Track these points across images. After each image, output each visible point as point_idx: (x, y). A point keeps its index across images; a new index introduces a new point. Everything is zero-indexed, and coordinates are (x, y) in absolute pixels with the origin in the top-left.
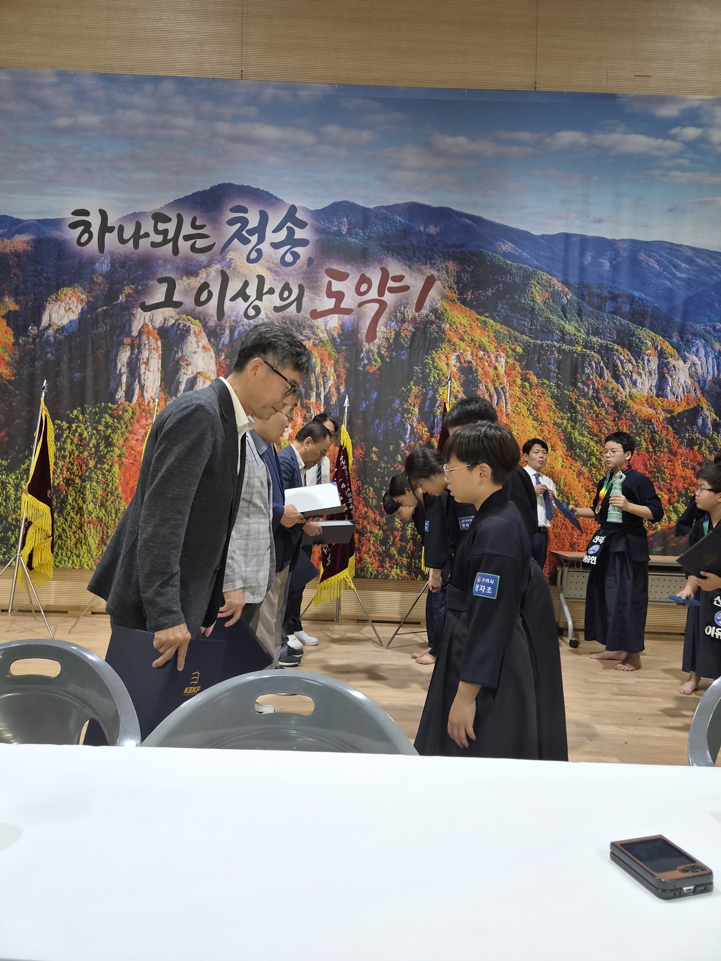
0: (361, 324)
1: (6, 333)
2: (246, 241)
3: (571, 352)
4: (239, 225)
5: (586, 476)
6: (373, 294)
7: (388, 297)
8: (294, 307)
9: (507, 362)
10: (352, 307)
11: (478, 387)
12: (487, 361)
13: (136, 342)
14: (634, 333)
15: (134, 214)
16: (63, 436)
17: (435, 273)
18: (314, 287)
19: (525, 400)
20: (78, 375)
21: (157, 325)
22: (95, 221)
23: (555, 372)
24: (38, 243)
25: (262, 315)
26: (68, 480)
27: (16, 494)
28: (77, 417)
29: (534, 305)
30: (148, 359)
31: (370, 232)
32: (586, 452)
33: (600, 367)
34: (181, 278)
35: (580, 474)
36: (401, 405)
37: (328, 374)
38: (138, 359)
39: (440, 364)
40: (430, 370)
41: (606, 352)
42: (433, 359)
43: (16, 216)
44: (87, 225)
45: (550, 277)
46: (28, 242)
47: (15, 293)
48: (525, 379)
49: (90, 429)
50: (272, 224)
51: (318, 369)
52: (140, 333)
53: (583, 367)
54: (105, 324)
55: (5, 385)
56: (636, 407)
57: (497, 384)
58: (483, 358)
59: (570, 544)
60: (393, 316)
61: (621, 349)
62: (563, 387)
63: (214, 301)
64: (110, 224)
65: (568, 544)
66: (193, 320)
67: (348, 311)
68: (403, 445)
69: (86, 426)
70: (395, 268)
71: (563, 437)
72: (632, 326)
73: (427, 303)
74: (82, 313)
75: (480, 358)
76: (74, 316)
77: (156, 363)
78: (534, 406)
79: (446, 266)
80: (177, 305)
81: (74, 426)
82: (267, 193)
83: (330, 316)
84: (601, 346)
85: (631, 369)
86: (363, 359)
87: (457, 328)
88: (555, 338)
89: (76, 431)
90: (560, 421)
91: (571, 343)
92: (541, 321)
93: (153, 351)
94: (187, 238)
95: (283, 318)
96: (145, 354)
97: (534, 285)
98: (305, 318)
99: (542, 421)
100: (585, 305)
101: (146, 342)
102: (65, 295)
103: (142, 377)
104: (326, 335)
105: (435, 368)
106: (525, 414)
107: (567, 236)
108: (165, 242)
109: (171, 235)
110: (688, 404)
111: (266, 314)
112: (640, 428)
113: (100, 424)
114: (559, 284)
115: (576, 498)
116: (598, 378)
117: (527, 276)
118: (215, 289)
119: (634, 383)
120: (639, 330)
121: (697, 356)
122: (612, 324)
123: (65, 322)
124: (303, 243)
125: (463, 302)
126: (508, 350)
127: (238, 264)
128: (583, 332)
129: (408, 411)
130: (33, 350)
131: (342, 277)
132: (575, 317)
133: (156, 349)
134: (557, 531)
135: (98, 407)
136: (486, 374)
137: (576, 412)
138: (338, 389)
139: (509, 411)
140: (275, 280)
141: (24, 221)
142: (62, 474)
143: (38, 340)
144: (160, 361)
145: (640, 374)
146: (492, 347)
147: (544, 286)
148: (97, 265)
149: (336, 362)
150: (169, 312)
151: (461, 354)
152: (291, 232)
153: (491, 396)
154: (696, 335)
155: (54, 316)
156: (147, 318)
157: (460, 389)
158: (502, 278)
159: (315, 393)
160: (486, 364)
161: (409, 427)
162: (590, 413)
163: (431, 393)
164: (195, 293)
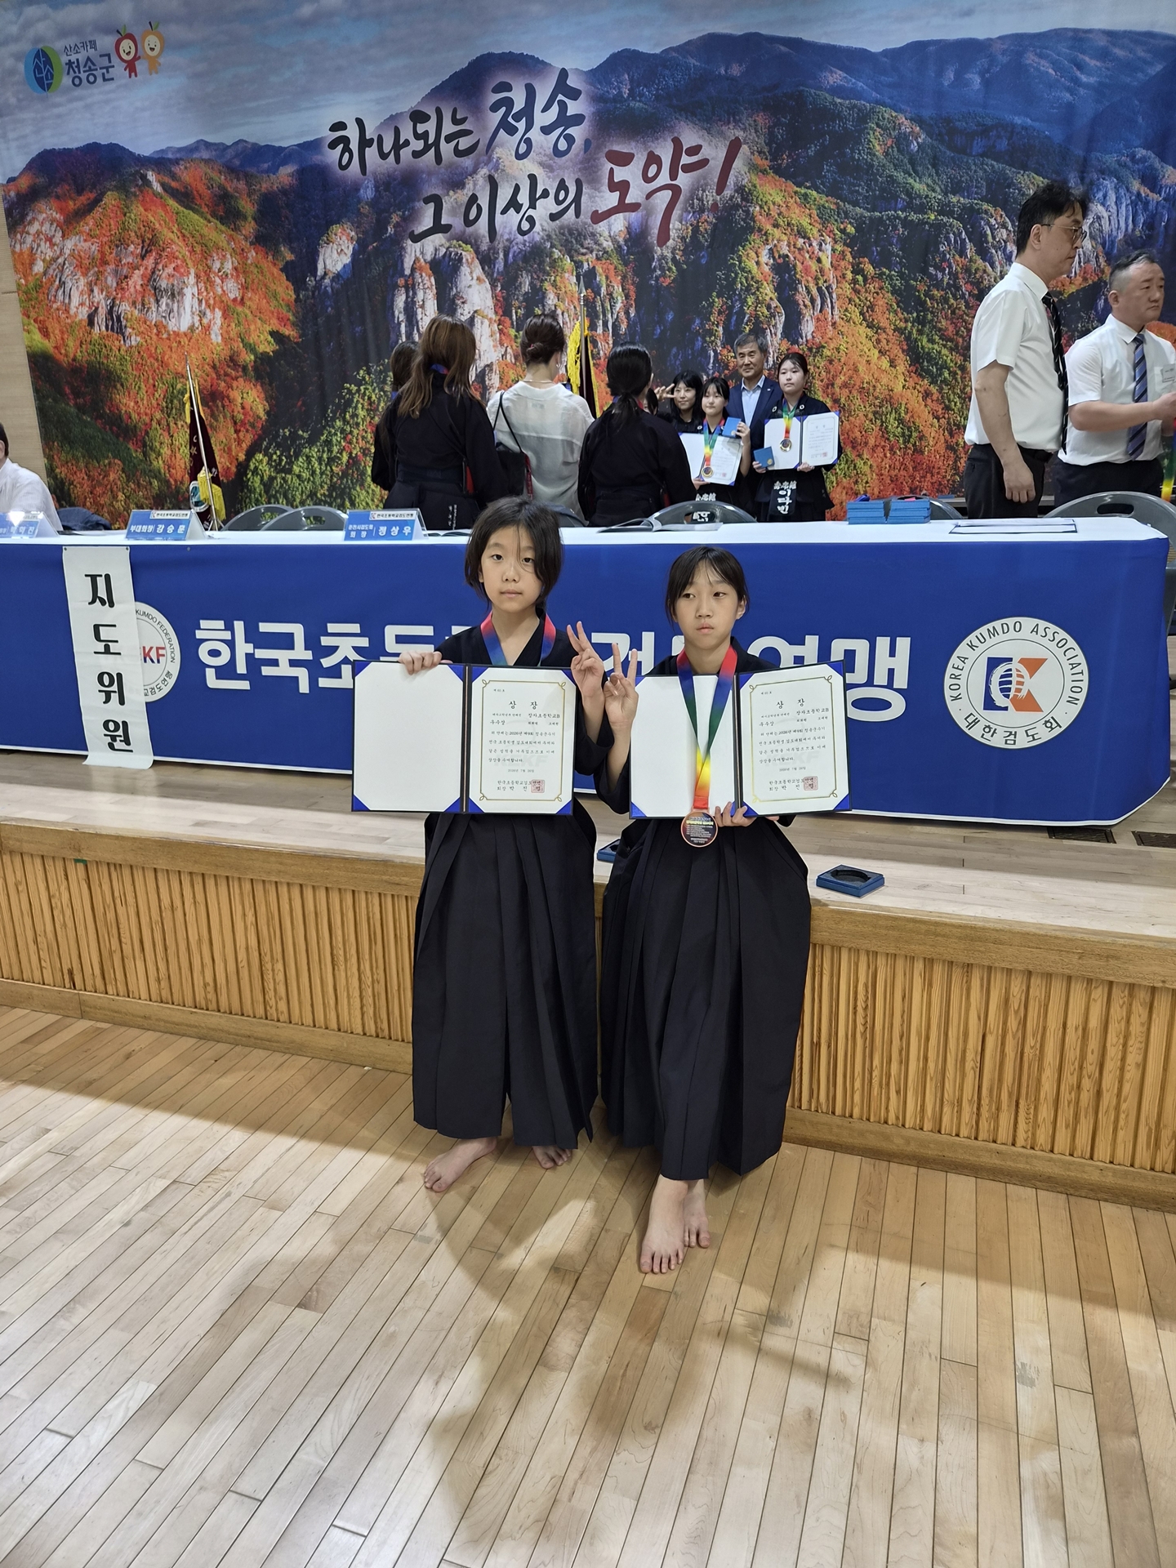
0: (651, 223)
1: (287, 288)
2: (512, 131)
3: (922, 223)
4: (503, 109)
5: (935, 397)
6: (664, 178)
7: (682, 179)
8: (572, 211)
9: (834, 250)
10: (639, 201)
11: (796, 289)
12: (808, 252)
13: (410, 282)
14: (1012, 182)
15: (392, 118)
17: (740, 134)
18: (593, 179)
19: (857, 301)
20: (358, 329)
21: (429, 258)
22: (353, 133)
23: (897, 256)
24: (300, 174)
25: (537, 228)
29: (872, 159)
30: (423, 301)
31: (657, 90)
32: (936, 364)
33: (961, 239)
34: (448, 195)
35: (927, 395)
36: (702, 325)
37: (615, 295)
38: (414, 303)
39: (748, 263)
40: (737, 274)
41: (971, 217)
42: (740, 258)
43: (277, 144)
44: (345, 140)
45: (894, 114)
46: (293, 175)
47: (289, 240)
48: (857, 271)
49: (377, 391)
50: (540, 103)
51: (603, 290)
52: (413, 269)
53: (937, 244)
54: (377, 264)
55: (293, 348)
57: (821, 282)
58: (803, 249)
59: (911, 488)
60: (689, 206)
61: (992, 210)
62: (909, 276)
63: (484, 217)
64: (368, 136)
65: (907, 489)
66: (464, 245)
67: (635, 207)
68: (705, 378)
70: (689, 138)
71: (905, 347)
72: (1010, 171)
73: (731, 181)
74: (354, 255)
75: (799, 249)
76: (347, 260)
77: (432, 305)
78: (868, 307)
79: (755, 121)
80: (446, 229)
81: (362, 388)
82: (533, 57)
83: (613, 217)
84: (964, 208)
85: (1005, 237)
86: (654, 270)
87: (769, 209)
88: (900, 206)
89: (364, 394)
90: (902, 325)
91: (922, 209)
92: (881, 183)
93: (427, 291)
94: (449, 139)
95: (561, 227)
96: (420, 295)
97: (872, 129)
98: (586, 223)
99: (879, 328)
100: (943, 149)
101: (420, 280)
102: (336, 235)
103: (420, 324)
104: (610, 243)
105: (743, 270)
106: (856, 320)
107: (918, 47)
108: (427, 148)
109: (431, 141)
110: (1085, 279)
111: (541, 225)
114: (907, 123)
115: (921, 428)
116: (957, 257)
117: (863, 117)
118: (484, 202)
120: (1019, 176)
121: (1103, 204)
122: (981, 173)
123: (339, 267)
124: (578, 119)
125: (778, 171)
126: (836, 232)
127: (507, 163)
128: (938, 189)
129: (711, 333)
130: (314, 305)
131: (624, 160)
132: (928, 169)
133: (431, 288)
134: (893, 473)
135: (382, 365)
136: (807, 270)
137: (926, 310)
138: (627, 313)
139: (836, 318)
140: (549, 177)
141: (285, 148)
143: (317, 293)
144: (436, 301)
146: (815, 231)
147: (885, 129)
148: (362, 191)
149: (624, 277)
150: (438, 239)
151: (775, 246)
152: (563, 107)
153: (813, 301)
154: (1104, 172)
155: (328, 262)
156: (418, 250)
157: (774, 296)
158: (828, 126)
159: (601, 322)
160: (807, 256)
161: (712, 354)
162: (943, 309)
163: (738, 305)
164: (463, 210)
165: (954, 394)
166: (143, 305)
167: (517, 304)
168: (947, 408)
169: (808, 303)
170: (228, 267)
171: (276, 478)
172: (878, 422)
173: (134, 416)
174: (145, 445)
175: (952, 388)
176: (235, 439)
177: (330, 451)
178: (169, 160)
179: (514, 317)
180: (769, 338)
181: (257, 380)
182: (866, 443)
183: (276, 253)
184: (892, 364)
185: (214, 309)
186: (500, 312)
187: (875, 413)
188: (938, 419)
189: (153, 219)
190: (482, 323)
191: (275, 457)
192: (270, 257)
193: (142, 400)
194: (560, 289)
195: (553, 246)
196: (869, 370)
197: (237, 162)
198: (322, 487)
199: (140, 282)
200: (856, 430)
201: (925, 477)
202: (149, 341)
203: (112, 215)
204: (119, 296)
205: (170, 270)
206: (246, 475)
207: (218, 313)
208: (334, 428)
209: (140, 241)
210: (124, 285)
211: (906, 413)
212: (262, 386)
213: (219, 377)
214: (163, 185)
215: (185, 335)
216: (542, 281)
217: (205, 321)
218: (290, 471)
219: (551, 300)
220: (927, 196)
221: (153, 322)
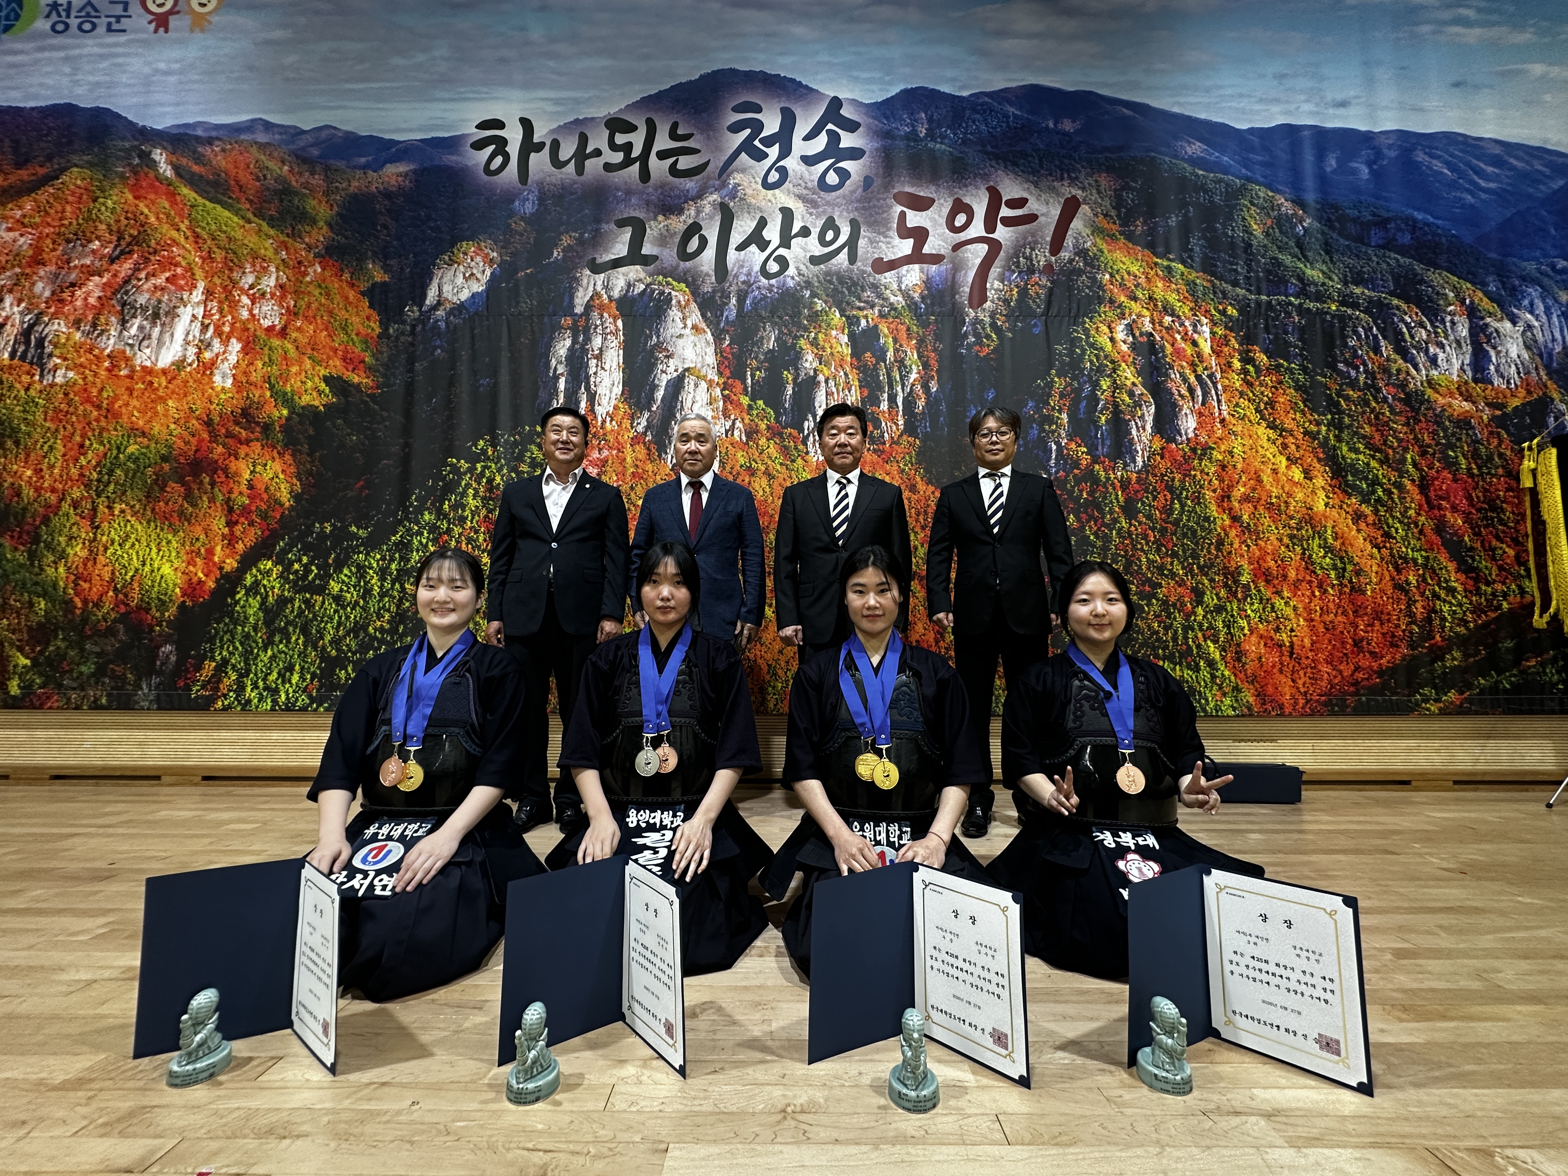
0: (960, 279)
1: (368, 318)
2: (760, 156)
3: (1321, 313)
4: (748, 131)
6: (977, 229)
7: (1002, 233)
8: (843, 256)
9: (1213, 333)
10: (942, 252)
11: (1168, 376)
12: (1179, 332)
13: (582, 323)
14: (1422, 278)
15: (577, 122)
16: (459, 485)
17: (1079, 193)
18: (876, 222)
19: (1251, 395)
20: (485, 382)
21: (616, 294)
22: (514, 136)
23: (1296, 347)
24: (420, 175)
25: (791, 271)
27: (382, 586)
28: (484, 451)
29: (1249, 238)
30: (601, 349)
31: (965, 133)
32: (1366, 479)
33: (1372, 335)
34: (655, 219)
35: (1358, 517)
36: (1038, 409)
37: (907, 363)
38: (584, 351)
39: (1098, 338)
40: (1084, 351)
41: (1380, 311)
42: (1086, 332)
43: (387, 136)
44: (502, 142)
45: (1270, 194)
46: (406, 175)
47: (383, 256)
48: (1247, 360)
49: (505, 471)
50: (802, 128)
51: (890, 355)
52: (589, 307)
53: (1344, 338)
54: (530, 296)
55: (364, 402)
56: (1441, 401)
57: (1200, 369)
58: (1172, 328)
60: (1013, 264)
61: (1404, 306)
62: (1314, 370)
63: (710, 253)
64: (536, 139)
66: (675, 283)
67: (936, 259)
69: (499, 465)
70: (1011, 189)
71: (1321, 456)
72: (1418, 268)
73: (1069, 242)
74: (493, 282)
75: (1167, 328)
76: (478, 288)
77: (614, 357)
78: (1266, 404)
79: (1096, 181)
81: (479, 466)
82: (793, 81)
83: (905, 268)
84: (1370, 301)
85: (1425, 337)
86: (966, 336)
87: (1122, 279)
88: (1291, 291)
89: (482, 475)
90: (1313, 428)
91: (1319, 297)
92: (1265, 264)
93: (609, 337)
94: (663, 155)
95: (828, 273)
96: (597, 342)
97: (1245, 206)
98: (864, 272)
99: (1283, 430)
100: (1335, 236)
101: (599, 322)
102: (465, 254)
103: (592, 379)
104: (900, 299)
105: (1092, 346)
106: (1252, 418)
107: (1290, 130)
108: (628, 162)
109: (636, 152)
110: (1529, 392)
111: (797, 268)
112: (1453, 434)
113: (523, 462)
114: (1288, 204)
115: (1356, 559)
116: (1372, 354)
117: (1233, 195)
118: (712, 235)
119: (1433, 361)
120: (1430, 273)
121: (1531, 312)
122: (1384, 266)
123: (465, 295)
124: (855, 154)
125: (1130, 237)
126: (1214, 312)
127: (749, 191)
128: (1336, 279)
129: (1050, 420)
130: (412, 345)
131: (921, 204)
132: (1321, 255)
133: (615, 334)
135: (519, 434)
136: (1178, 353)
137: (1341, 412)
138: (926, 387)
139: (1225, 413)
140: (811, 214)
141: (401, 142)
143: (419, 329)
144: (622, 352)
145: (1442, 346)
146: (1186, 309)
147: (1262, 208)
148: (517, 203)
149: (921, 342)
150: (635, 272)
151: (1134, 321)
152: (834, 138)
153: (1191, 390)
154: (1526, 279)
155: (447, 288)
156: (599, 283)
157: (1138, 381)
158: (1191, 197)
159: (886, 395)
160: (1178, 337)
161: (1054, 447)
162: (1364, 412)
163: (1088, 388)
164: (677, 239)
165: (1393, 517)
166: (94, 326)
167: (754, 363)
168: (1387, 535)
169: (1184, 392)
170: (269, 282)
171: (292, 600)
172: (1298, 549)
173: (28, 493)
174: (36, 539)
175: (1390, 510)
176: (224, 536)
177: (405, 559)
178: (198, 139)
179: (749, 381)
180: (1134, 432)
181: (286, 446)
182: (1285, 577)
183: (359, 270)
184: (1308, 474)
185: (228, 338)
186: (727, 373)
187: (1291, 537)
188: (1376, 546)
189: (146, 211)
190: (696, 386)
191: (296, 566)
192: (347, 276)
193: (51, 467)
194: (823, 349)
195: (814, 295)
196: (1277, 481)
197: (315, 152)
198: (379, 616)
199: (98, 293)
200: (1269, 558)
201: (1372, 625)
202: (90, 378)
203: (70, 198)
204: (52, 310)
205: (160, 280)
206: (233, 593)
207: (235, 346)
208: (417, 523)
209: (114, 238)
210: (66, 295)
211: (1335, 539)
212: (293, 455)
213: (214, 437)
214: (176, 168)
215: (164, 372)
216: (796, 338)
217: (207, 355)
218: (321, 590)
219: (809, 362)
220: (1323, 284)
221: (108, 351)
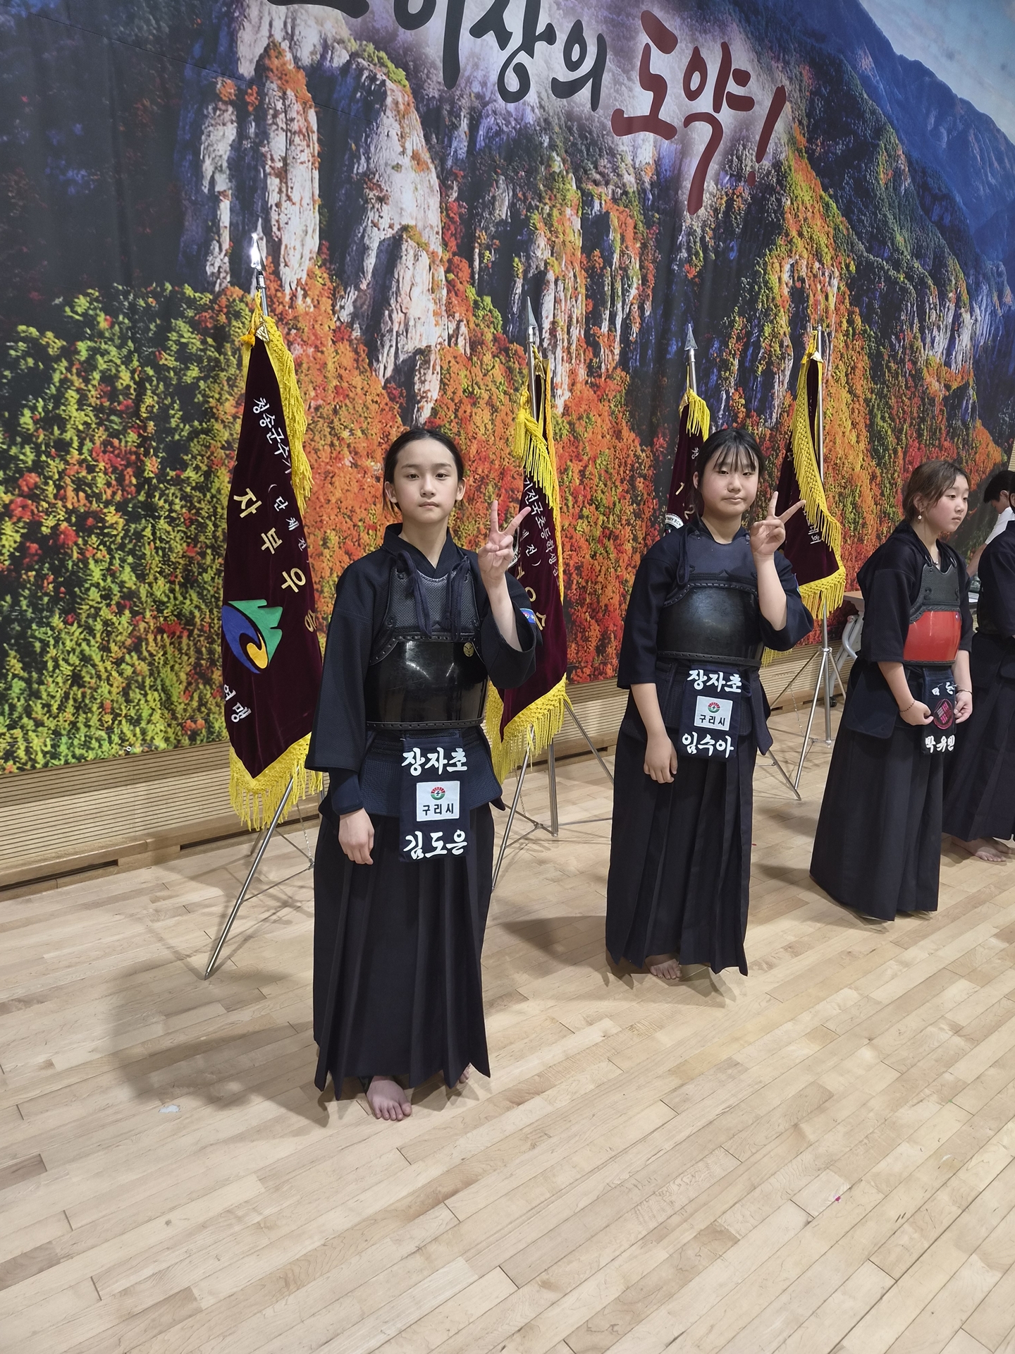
0: (685, 168)
3: (895, 282)
5: (879, 481)
6: (707, 100)
7: (725, 116)
8: (585, 93)
9: (838, 288)
10: (675, 123)
11: (805, 329)
12: (820, 282)
13: (252, 98)
14: (946, 263)
16: (49, 380)
17: (787, 84)
18: (622, 50)
19: (846, 358)
21: (306, 56)
23: (877, 313)
26: (82, 518)
29: (876, 187)
30: (284, 160)
32: (883, 445)
33: (913, 311)
35: (873, 477)
36: (720, 352)
37: (631, 273)
38: (260, 159)
39: (772, 277)
40: (760, 288)
41: (921, 289)
42: (765, 266)
45: (897, 141)
48: (850, 321)
49: (136, 363)
51: (616, 258)
52: (262, 68)
53: (900, 310)
56: (928, 379)
58: (817, 276)
60: (727, 162)
61: (932, 286)
62: (880, 340)
63: (438, 24)
66: (391, 66)
67: (669, 131)
69: (125, 351)
70: (740, 55)
71: (868, 422)
72: (946, 251)
73: (771, 147)
75: (814, 275)
77: (306, 180)
78: (852, 368)
79: (801, 73)
81: (82, 346)
83: (642, 134)
84: (919, 277)
85: (934, 319)
86: (680, 248)
87: (798, 209)
88: (886, 255)
89: (90, 365)
90: (869, 396)
91: (897, 265)
92: (879, 220)
93: (297, 139)
95: (569, 116)
96: (277, 144)
97: (882, 150)
98: (604, 126)
99: (855, 395)
100: (918, 203)
101: (279, 105)
103: (274, 216)
104: (633, 179)
105: (766, 284)
106: (843, 382)
110: (962, 378)
111: (539, 94)
112: (927, 410)
113: (166, 349)
114: (903, 158)
115: (865, 515)
116: (909, 330)
117: (878, 132)
119: (933, 342)
120: (950, 258)
121: (980, 307)
122: (933, 244)
125: (811, 158)
126: (843, 265)
128: (909, 249)
129: (726, 366)
131: (666, 42)
132: (907, 222)
133: (306, 136)
135: (156, 296)
136: (816, 305)
137: (884, 382)
139: (829, 374)
140: (559, 6)
142: (64, 499)
144: (316, 173)
145: (939, 330)
146: (829, 257)
147: (889, 156)
149: (644, 246)
150: (331, 21)
151: (796, 262)
154: (985, 276)
157: (788, 330)
158: (855, 124)
159: (607, 312)
160: (819, 287)
162: (894, 384)
163: (756, 332)
165: (888, 479)
167: (484, 237)
168: (882, 494)
172: (842, 506)
175: (888, 472)
179: (477, 263)
180: (776, 387)
184: (858, 439)
187: (841, 496)
188: (876, 503)
194: (556, 232)
196: (843, 443)
211: (859, 496)
216: (530, 208)
219: (541, 250)
220: (902, 253)
